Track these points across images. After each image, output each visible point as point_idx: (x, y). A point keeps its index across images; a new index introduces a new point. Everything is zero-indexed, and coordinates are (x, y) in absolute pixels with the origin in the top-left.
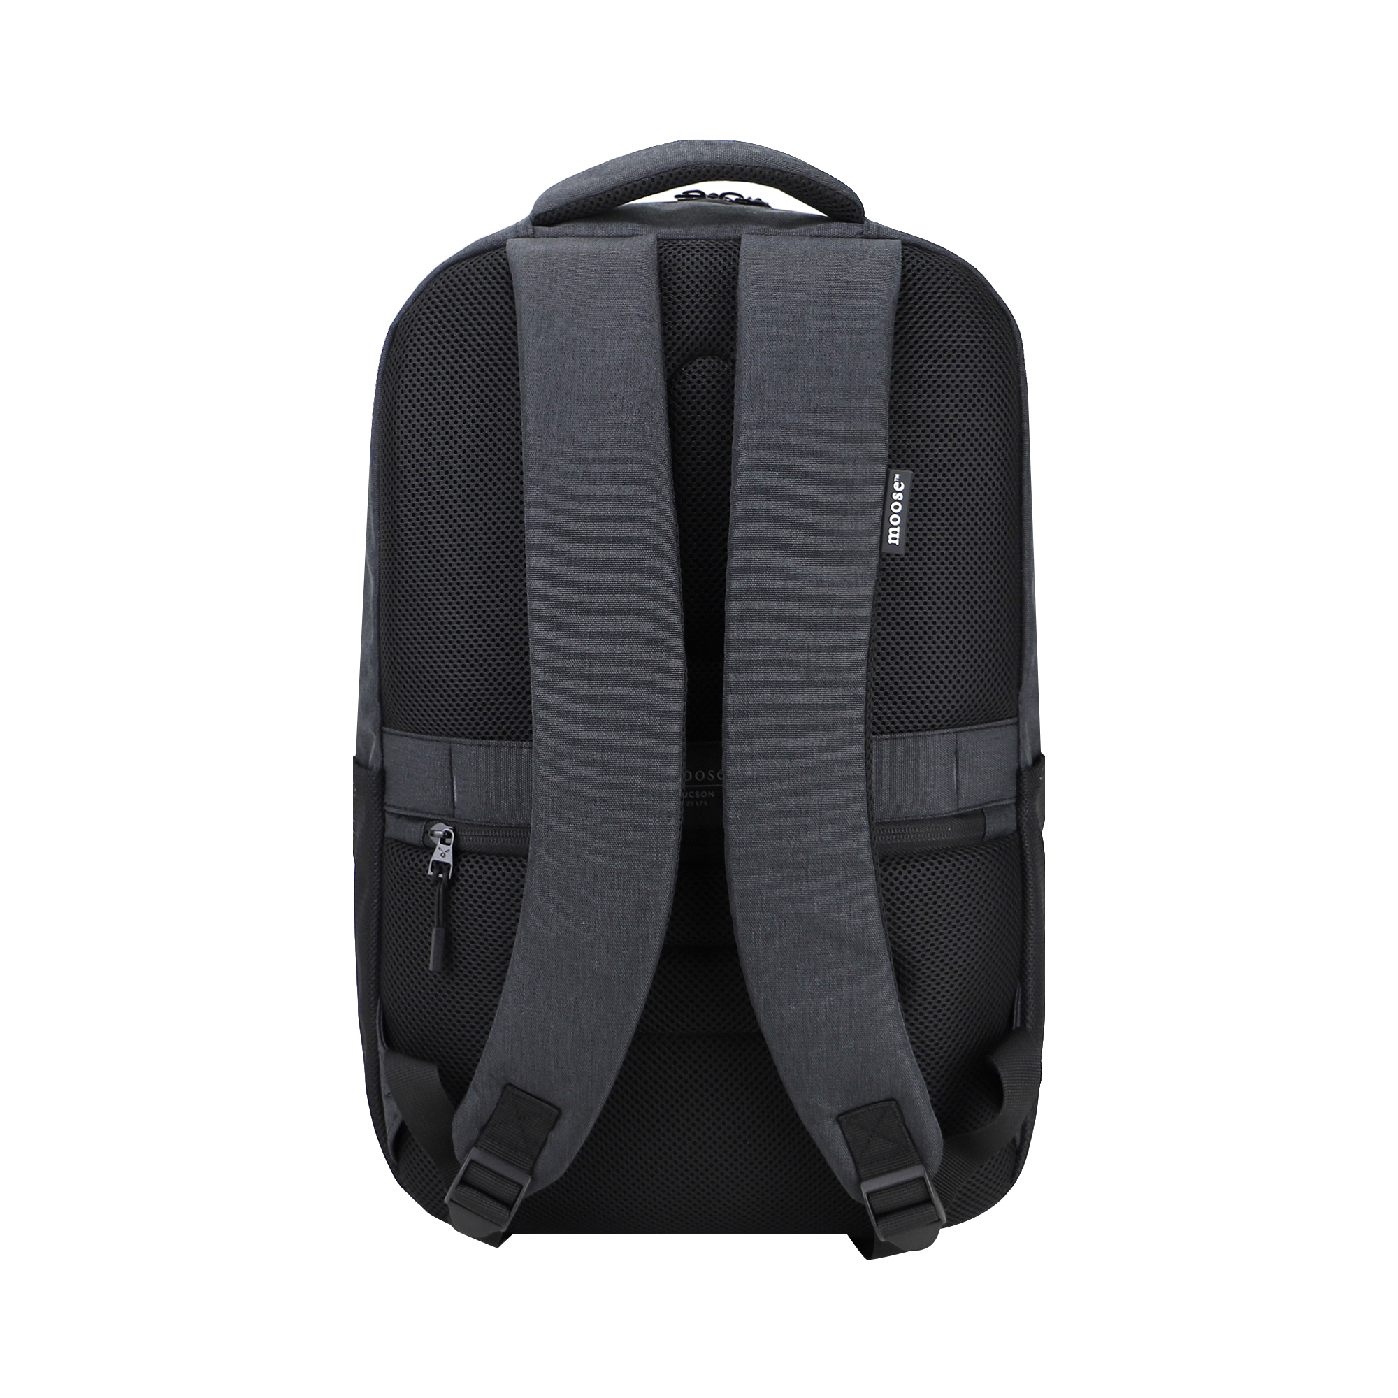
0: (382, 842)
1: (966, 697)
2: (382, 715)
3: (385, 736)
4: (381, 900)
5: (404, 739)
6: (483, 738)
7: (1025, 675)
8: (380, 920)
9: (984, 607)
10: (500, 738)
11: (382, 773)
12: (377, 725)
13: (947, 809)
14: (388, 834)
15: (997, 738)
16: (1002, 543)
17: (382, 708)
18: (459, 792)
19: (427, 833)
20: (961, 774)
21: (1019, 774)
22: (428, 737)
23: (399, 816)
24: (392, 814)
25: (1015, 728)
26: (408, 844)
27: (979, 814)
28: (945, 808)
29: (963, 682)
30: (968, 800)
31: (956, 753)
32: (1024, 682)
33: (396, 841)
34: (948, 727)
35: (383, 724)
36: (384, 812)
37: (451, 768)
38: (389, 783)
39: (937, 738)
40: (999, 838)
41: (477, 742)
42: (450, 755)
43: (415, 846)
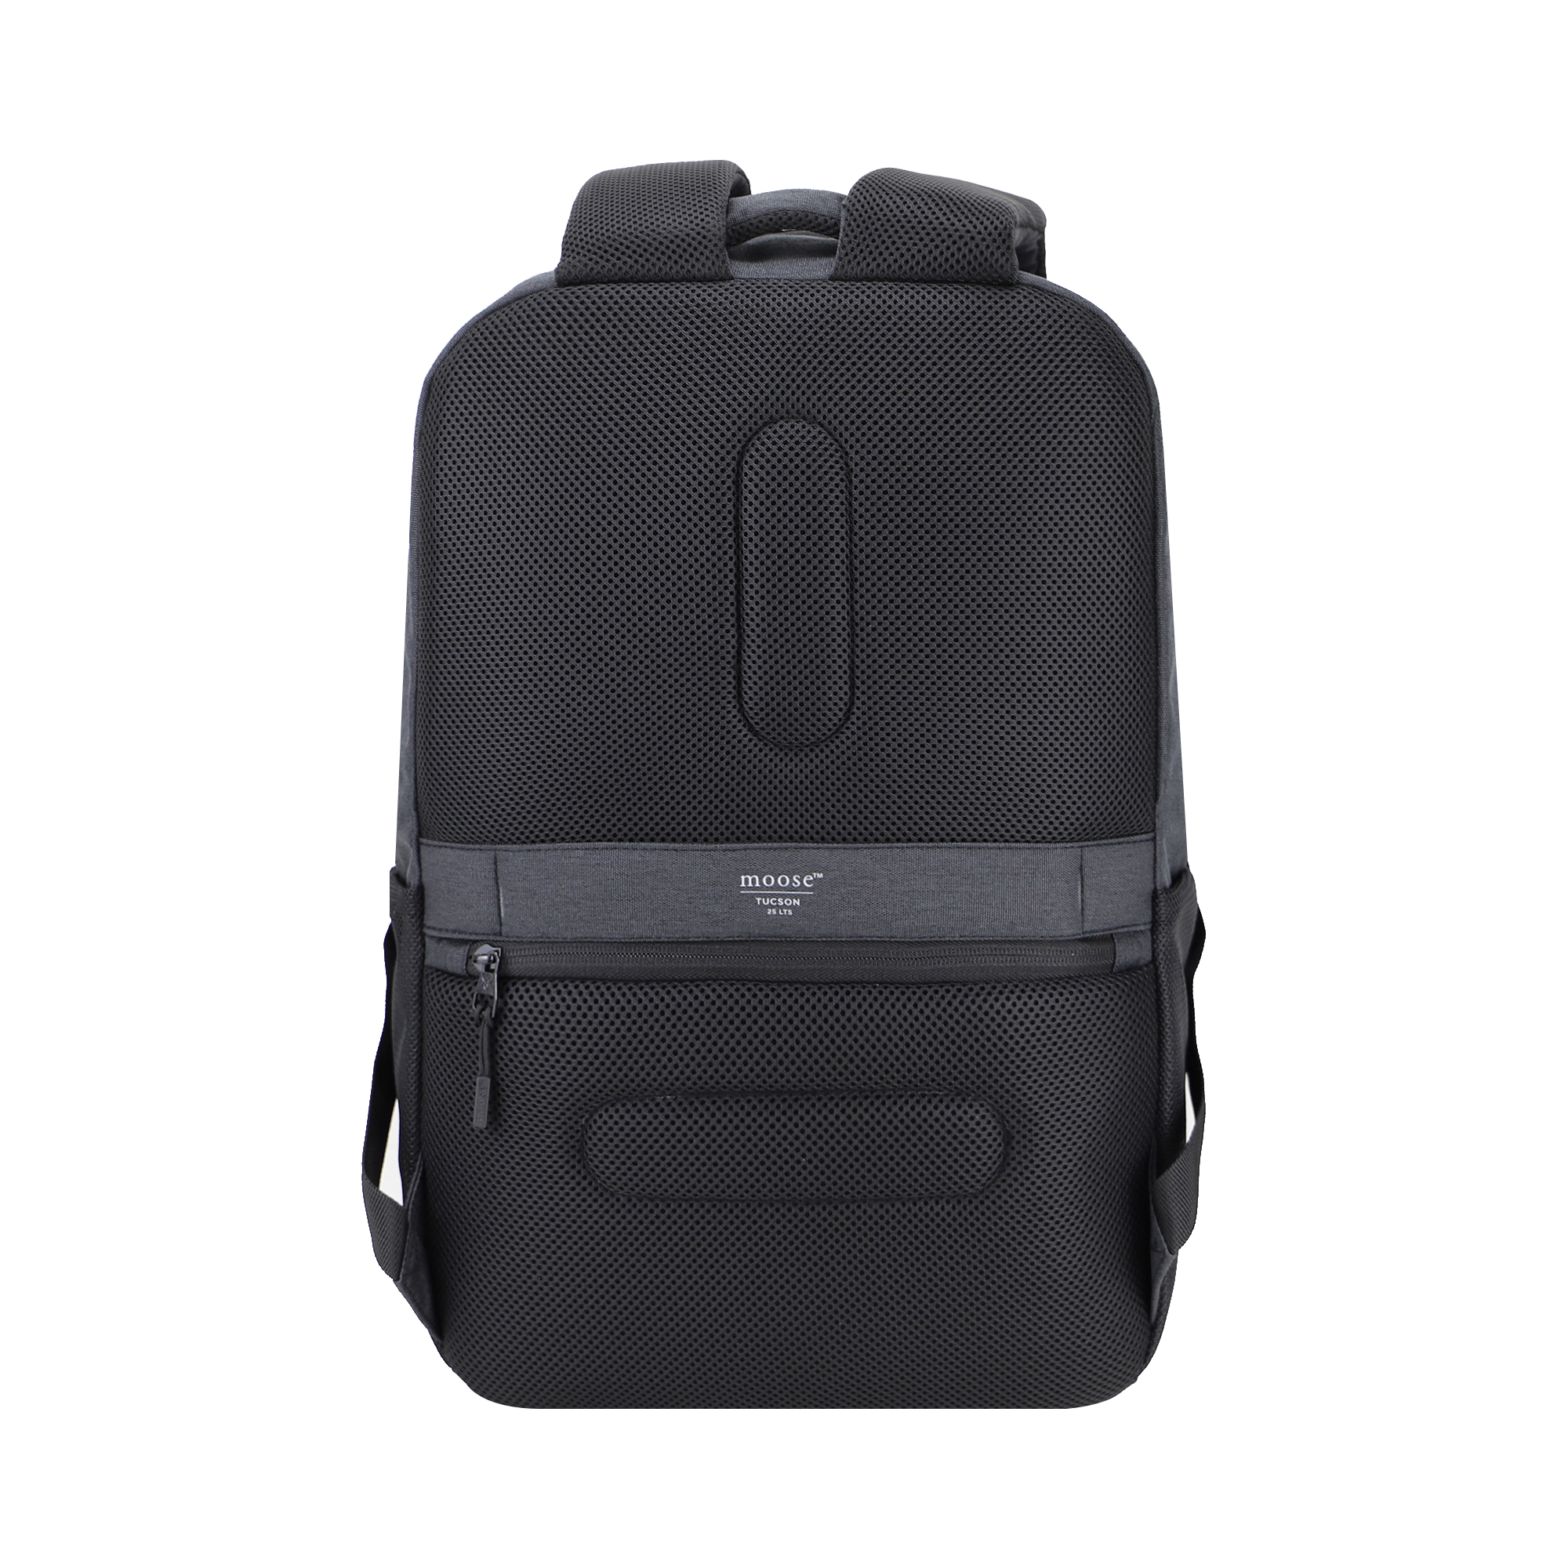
0: (422, 972)
1: (1093, 809)
2: (419, 825)
3: (423, 848)
4: (421, 1040)
5: (443, 850)
6: (533, 842)
7: (1162, 786)
8: (420, 1064)
9: (1114, 711)
10: (553, 841)
11: (421, 889)
12: (414, 836)
13: (1070, 932)
14: (427, 962)
15: (1129, 856)
16: (1134, 637)
17: (418, 817)
18: (506, 906)
19: (470, 958)
20: (1087, 894)
21: (1155, 896)
22: (471, 846)
23: (440, 939)
24: (432, 937)
25: (1151, 843)
26: (451, 974)
27: (1108, 939)
28: (1068, 930)
29: (1090, 793)
30: (1095, 923)
31: (1081, 869)
32: (1162, 793)
33: (437, 970)
34: (1072, 840)
35: (420, 834)
36: (423, 935)
37: (496, 879)
38: (428, 901)
39: (1059, 851)
40: (1131, 969)
41: (525, 847)
42: (495, 863)
43: (458, 976)
